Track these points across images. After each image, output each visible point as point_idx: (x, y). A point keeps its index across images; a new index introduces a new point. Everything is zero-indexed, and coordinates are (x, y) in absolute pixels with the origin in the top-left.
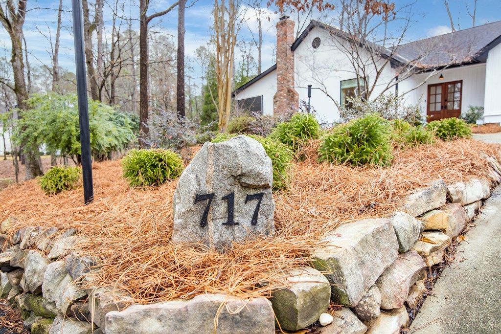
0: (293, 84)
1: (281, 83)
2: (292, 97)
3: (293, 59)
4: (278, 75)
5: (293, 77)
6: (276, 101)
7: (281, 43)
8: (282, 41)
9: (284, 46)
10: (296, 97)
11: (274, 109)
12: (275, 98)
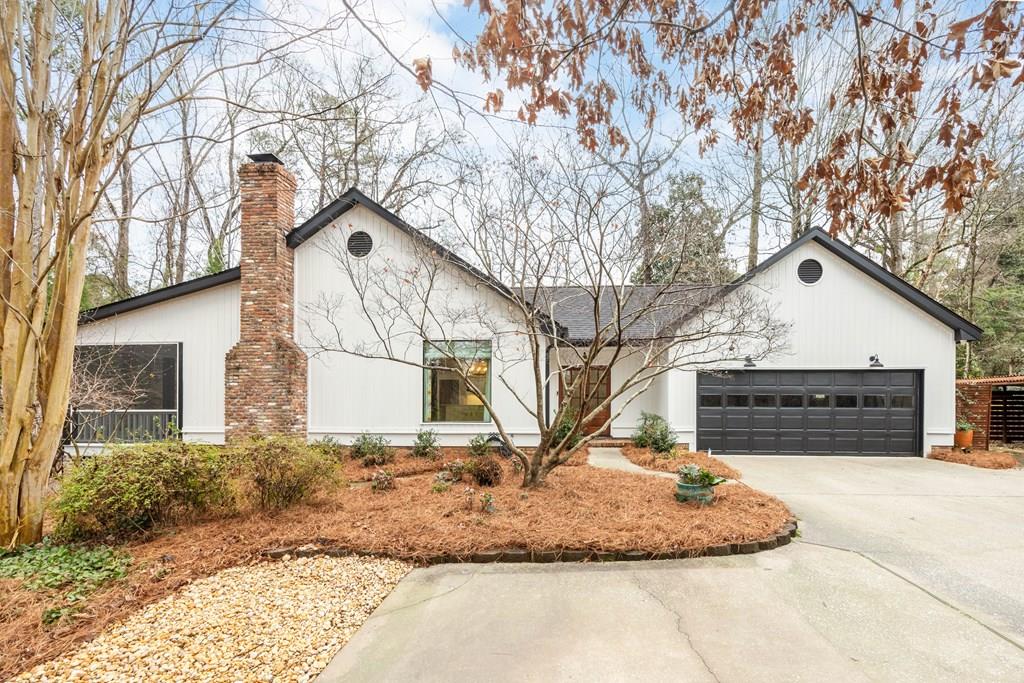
0: (291, 329)
1: (257, 322)
2: (291, 363)
3: (292, 268)
4: (244, 299)
5: (291, 312)
6: (238, 368)
7: (255, 218)
8: (261, 213)
9: (264, 229)
10: (301, 363)
11: (229, 388)
12: (230, 357)
